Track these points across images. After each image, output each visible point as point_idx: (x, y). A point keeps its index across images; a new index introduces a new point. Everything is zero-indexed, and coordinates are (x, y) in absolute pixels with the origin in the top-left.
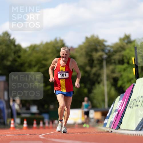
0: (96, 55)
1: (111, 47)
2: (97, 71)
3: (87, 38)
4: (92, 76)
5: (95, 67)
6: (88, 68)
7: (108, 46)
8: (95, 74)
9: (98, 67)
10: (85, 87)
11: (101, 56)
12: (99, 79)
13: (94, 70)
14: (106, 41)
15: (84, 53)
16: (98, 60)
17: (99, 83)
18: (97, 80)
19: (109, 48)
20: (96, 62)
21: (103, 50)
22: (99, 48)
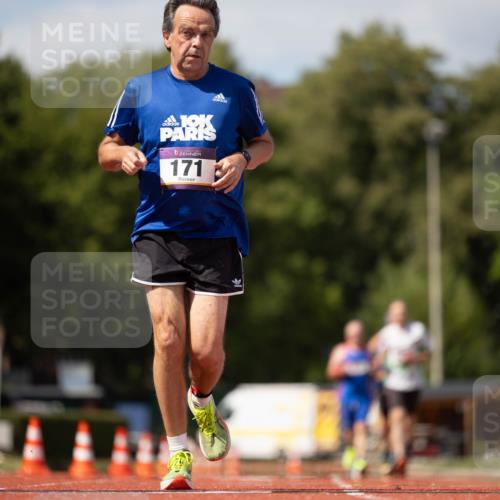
0: (390, 123)
1: (464, 85)
2: (388, 201)
3: (346, 39)
4: (364, 224)
5: (384, 177)
6: (346, 186)
7: (450, 80)
8: (380, 216)
9: (396, 181)
10: (330, 277)
11: (414, 129)
12: (400, 243)
13: (377, 195)
14: (437, 56)
15: (331, 112)
16: (398, 145)
17: (398, 259)
18: (389, 245)
19: (451, 92)
20: (385, 157)
21: (423, 99)
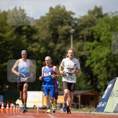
6: (51, 44)
8: (58, 51)
9: (63, 43)
11: (67, 30)
13: (58, 46)
14: (73, 14)
15: (48, 26)
22: (65, 20)
